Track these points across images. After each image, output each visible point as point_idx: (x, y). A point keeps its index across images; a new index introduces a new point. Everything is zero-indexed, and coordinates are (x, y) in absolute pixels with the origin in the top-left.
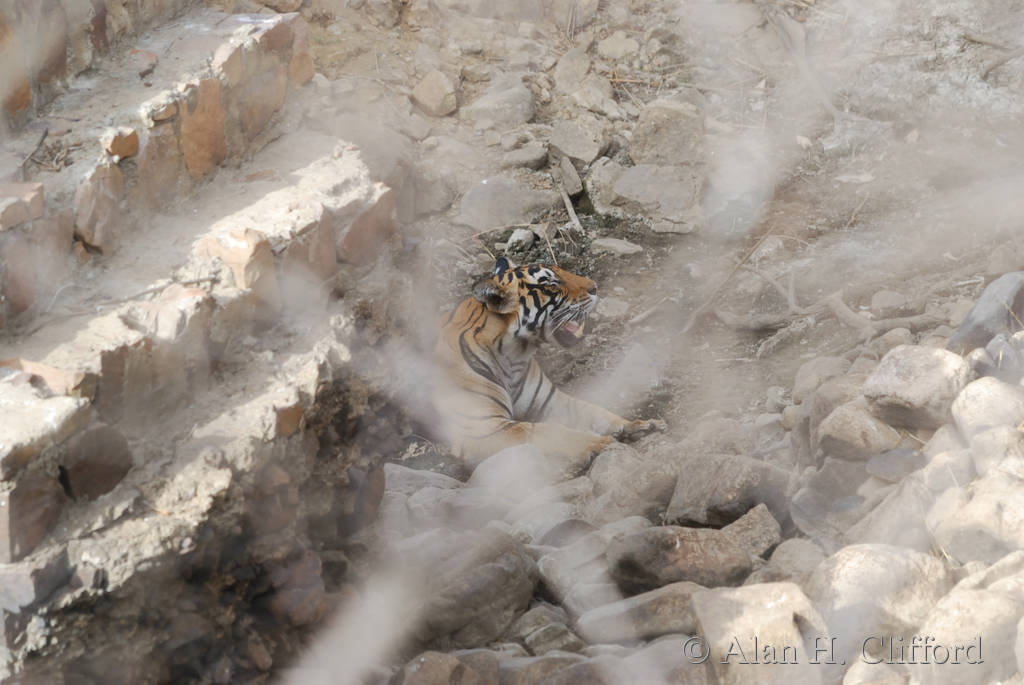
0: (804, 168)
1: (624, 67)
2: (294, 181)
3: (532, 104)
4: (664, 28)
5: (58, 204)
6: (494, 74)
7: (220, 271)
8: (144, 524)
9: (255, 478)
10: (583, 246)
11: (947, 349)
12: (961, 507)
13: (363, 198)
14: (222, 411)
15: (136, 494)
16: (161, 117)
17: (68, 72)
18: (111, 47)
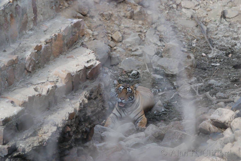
0: (203, 61)
1: (163, 33)
2: (78, 59)
3: (140, 41)
4: (173, 25)
5: (22, 61)
6: (132, 33)
7: (58, 79)
8: (35, 138)
9: (62, 129)
10: (149, 76)
11: (231, 110)
12: (231, 148)
13: (94, 64)
14: (56, 112)
15: (34, 131)
16: (48, 42)
17: (27, 29)
18: (37, 24)
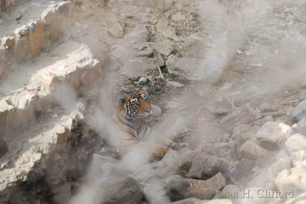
1: (180, 24)
2: (67, 57)
3: (149, 35)
4: (194, 12)
6: (136, 25)
7: (41, 87)
8: (11, 170)
9: (49, 157)
10: (164, 84)
11: (285, 123)
13: (90, 64)
14: (39, 134)
15: (9, 160)
16: (23, 34)
18: (7, 10)
